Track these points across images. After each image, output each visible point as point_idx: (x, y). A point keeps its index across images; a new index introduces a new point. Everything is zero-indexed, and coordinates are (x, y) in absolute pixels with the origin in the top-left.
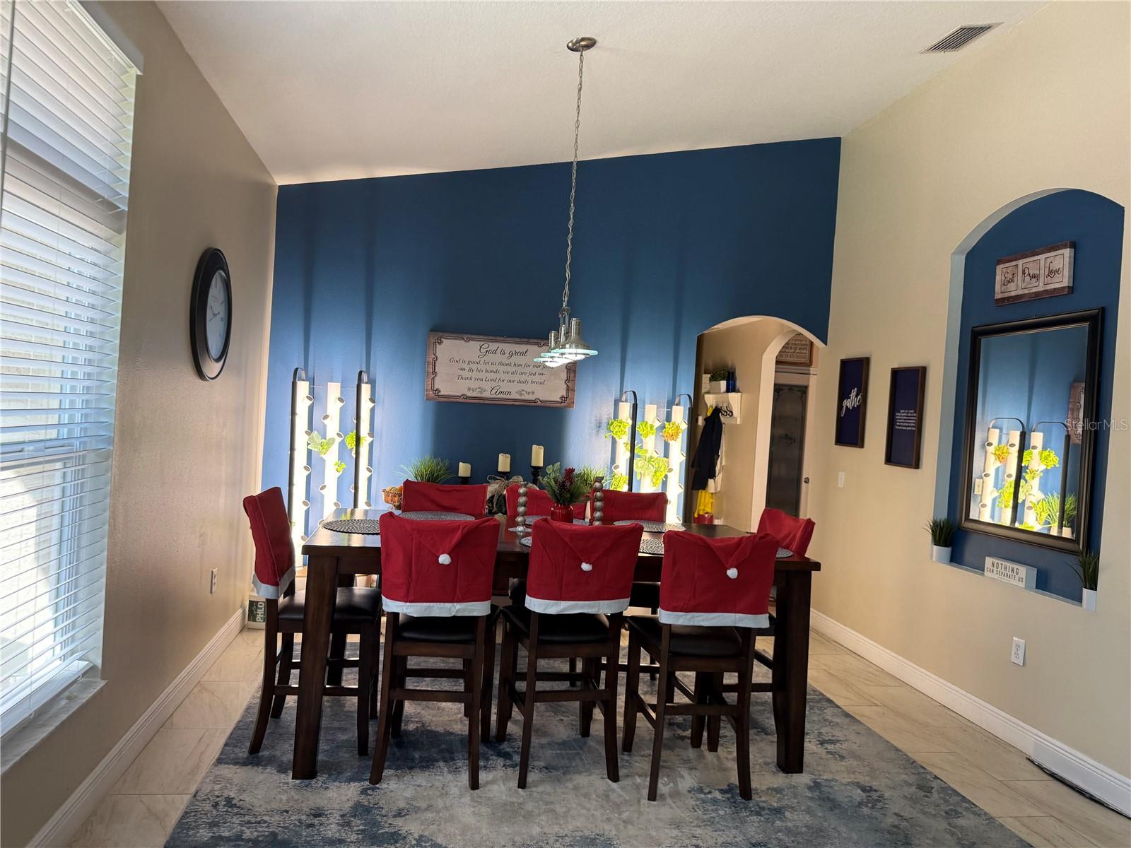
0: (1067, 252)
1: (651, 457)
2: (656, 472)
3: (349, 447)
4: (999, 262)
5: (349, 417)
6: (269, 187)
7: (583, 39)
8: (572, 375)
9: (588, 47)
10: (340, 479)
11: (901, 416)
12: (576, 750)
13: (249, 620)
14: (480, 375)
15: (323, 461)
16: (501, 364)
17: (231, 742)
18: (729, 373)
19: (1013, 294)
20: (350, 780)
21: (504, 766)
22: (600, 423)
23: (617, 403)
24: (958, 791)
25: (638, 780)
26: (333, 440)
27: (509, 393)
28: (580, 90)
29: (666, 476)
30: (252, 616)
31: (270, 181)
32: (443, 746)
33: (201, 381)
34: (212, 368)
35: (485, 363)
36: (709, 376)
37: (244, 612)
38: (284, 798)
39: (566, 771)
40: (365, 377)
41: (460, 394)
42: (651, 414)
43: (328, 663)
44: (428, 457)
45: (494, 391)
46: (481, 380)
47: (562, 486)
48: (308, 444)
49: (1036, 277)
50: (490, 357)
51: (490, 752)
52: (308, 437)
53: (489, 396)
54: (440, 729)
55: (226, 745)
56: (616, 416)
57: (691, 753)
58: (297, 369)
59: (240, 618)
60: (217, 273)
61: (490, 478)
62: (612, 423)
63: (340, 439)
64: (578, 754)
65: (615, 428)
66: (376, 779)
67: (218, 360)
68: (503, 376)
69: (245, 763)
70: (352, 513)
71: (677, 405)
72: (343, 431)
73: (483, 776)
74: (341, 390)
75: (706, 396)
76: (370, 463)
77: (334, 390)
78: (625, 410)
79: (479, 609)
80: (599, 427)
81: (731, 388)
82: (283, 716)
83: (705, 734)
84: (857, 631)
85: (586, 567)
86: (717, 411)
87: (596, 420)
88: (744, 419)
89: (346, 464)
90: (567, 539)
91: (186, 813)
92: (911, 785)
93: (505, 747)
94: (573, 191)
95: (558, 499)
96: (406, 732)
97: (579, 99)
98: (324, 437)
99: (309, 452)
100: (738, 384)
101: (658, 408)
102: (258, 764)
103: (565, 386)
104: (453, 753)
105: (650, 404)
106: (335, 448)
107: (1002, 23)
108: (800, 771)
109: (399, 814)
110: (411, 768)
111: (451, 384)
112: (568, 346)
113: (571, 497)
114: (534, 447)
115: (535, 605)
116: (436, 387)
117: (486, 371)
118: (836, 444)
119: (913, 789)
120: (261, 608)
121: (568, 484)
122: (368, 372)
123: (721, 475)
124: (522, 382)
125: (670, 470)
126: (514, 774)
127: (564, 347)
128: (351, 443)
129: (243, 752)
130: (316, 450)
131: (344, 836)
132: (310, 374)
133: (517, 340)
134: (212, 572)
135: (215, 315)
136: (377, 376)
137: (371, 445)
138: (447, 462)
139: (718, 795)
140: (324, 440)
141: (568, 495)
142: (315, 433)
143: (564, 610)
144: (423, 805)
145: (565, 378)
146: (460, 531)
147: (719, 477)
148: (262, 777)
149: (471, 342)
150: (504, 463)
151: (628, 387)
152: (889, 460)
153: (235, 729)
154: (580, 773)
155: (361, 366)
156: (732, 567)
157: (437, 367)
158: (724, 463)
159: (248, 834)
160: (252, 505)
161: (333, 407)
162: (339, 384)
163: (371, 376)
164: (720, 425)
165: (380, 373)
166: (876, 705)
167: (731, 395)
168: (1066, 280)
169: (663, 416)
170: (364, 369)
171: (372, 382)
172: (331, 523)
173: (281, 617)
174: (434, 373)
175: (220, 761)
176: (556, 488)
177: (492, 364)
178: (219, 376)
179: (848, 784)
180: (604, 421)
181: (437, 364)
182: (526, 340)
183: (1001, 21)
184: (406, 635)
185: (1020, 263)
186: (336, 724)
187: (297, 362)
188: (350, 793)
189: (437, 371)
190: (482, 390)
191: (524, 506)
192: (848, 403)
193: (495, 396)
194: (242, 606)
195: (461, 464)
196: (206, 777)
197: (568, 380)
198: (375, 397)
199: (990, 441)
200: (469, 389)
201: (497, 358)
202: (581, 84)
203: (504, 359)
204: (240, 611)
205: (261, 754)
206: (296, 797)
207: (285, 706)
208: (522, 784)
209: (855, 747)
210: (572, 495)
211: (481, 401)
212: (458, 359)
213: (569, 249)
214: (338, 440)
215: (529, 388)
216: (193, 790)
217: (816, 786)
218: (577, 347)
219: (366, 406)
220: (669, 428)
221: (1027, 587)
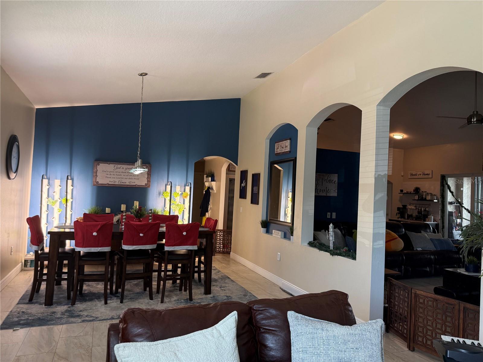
0: (289, 141)
1: (178, 204)
2: (179, 209)
3: (63, 203)
4: (276, 143)
5: (63, 192)
6: (32, 109)
7: (143, 73)
8: (149, 176)
9: (145, 75)
10: (60, 215)
11: (255, 188)
12: (141, 294)
13: (24, 267)
14: (114, 176)
15: (53, 209)
16: (122, 172)
17: (22, 298)
18: (212, 175)
19: (279, 152)
20: (64, 305)
21: (117, 299)
22: (160, 193)
23: (166, 185)
24: (255, 296)
25: (159, 299)
26: (57, 201)
27: (126, 183)
28: (142, 88)
29: (183, 211)
30: (25, 265)
31: (33, 107)
32: (97, 296)
33: (9, 180)
34: (13, 175)
35: (116, 172)
36: (206, 175)
37: (22, 264)
38: (42, 310)
39: (137, 299)
40: (69, 178)
41: (106, 183)
42: (178, 189)
43: (56, 273)
44: (94, 206)
45: (120, 182)
46: (115, 178)
47: (138, 212)
48: (47, 202)
49: (283, 148)
50: (118, 170)
51: (112, 296)
52: (47, 200)
53: (118, 184)
54: (97, 292)
55: (20, 300)
56: (166, 190)
57: (178, 292)
58: (43, 175)
59: (21, 266)
60: (15, 144)
61: (118, 213)
62: (164, 193)
63: (60, 200)
64: (142, 295)
65: (165, 195)
66: (73, 304)
67: (15, 173)
68: (123, 177)
69: (27, 304)
70: (65, 224)
71: (187, 186)
72: (61, 197)
73: (109, 302)
74: (60, 182)
75: (205, 183)
76: (72, 209)
77: (57, 182)
78: (169, 187)
79: (107, 249)
80: (160, 194)
81: (213, 180)
82: (40, 292)
83: (183, 287)
84: (247, 260)
85: (141, 235)
86: (209, 188)
87: (159, 192)
88: (217, 191)
89: (62, 209)
90: (135, 227)
91: (8, 315)
92: (242, 295)
93: (118, 295)
94: (141, 119)
95: (136, 216)
96: (84, 293)
97: (142, 91)
98: (53, 200)
99: (48, 205)
100: (215, 179)
101: (180, 187)
102: (32, 303)
103: (147, 180)
104: (100, 297)
105: (178, 186)
106: (58, 203)
107: (274, 72)
108: (210, 294)
109: (81, 311)
110: (85, 301)
111: (102, 180)
112: (138, 168)
113: (140, 216)
114: (135, 202)
115: (125, 247)
116: (97, 181)
117: (117, 175)
118: (240, 198)
119: (242, 296)
120: (29, 262)
121: (140, 212)
122: (71, 176)
123: (210, 211)
124: (131, 179)
125: (185, 208)
126: (119, 301)
127: (136, 168)
128: (64, 201)
129: (27, 301)
130: (51, 204)
131: (62, 317)
132: (48, 177)
133: (129, 164)
134: (11, 247)
135: (14, 157)
136: (74, 177)
137: (72, 202)
138: (101, 208)
139: (183, 301)
140: (53, 201)
141: (140, 215)
142: (50, 198)
143: (134, 248)
144: (89, 309)
145: (147, 177)
146: (100, 226)
147: (210, 212)
148: (34, 306)
149: (110, 165)
150: (123, 207)
151: (170, 180)
152: (252, 203)
153: (23, 296)
154: (141, 299)
155: (68, 174)
156: (184, 232)
157: (97, 174)
158: (211, 207)
159: (30, 318)
160: (29, 220)
161: (57, 189)
162: (60, 180)
163: (72, 177)
164: (210, 193)
165: (75, 175)
166: (243, 278)
167: (212, 182)
168: (289, 149)
169: (183, 190)
170: (69, 175)
171: (72, 179)
172: (57, 226)
173: (40, 256)
174: (96, 176)
175: (18, 304)
176: (135, 213)
177: (119, 172)
178: (15, 178)
179: (224, 296)
180: (161, 192)
181: (97, 173)
182: (132, 164)
183: (273, 72)
184: (83, 259)
185: (280, 143)
186: (59, 293)
187: (43, 172)
188: (64, 308)
189: (97, 175)
190: (115, 182)
191: (125, 219)
192: (243, 185)
193: (120, 184)
194: (22, 262)
195: (107, 208)
196: (14, 307)
197: (148, 178)
198: (73, 184)
199: (289, 196)
200: (110, 181)
201: (121, 170)
202: (143, 87)
203: (123, 171)
204: (21, 264)
205: (33, 301)
206: (46, 310)
207: (41, 289)
208: (122, 302)
209: (230, 288)
210: (141, 215)
211: (115, 186)
212: (106, 171)
213: (140, 137)
214: (59, 200)
215: (133, 181)
216: (10, 310)
217: (214, 296)
218: (141, 168)
219: (70, 188)
220: (184, 194)
221: (281, 238)
